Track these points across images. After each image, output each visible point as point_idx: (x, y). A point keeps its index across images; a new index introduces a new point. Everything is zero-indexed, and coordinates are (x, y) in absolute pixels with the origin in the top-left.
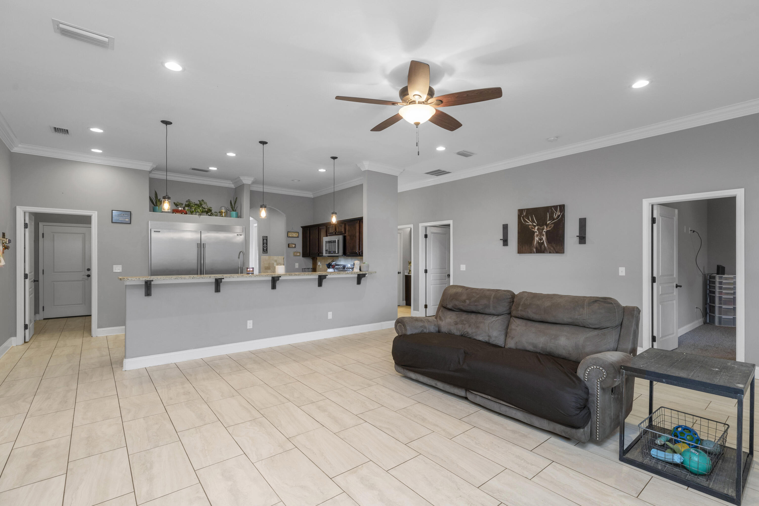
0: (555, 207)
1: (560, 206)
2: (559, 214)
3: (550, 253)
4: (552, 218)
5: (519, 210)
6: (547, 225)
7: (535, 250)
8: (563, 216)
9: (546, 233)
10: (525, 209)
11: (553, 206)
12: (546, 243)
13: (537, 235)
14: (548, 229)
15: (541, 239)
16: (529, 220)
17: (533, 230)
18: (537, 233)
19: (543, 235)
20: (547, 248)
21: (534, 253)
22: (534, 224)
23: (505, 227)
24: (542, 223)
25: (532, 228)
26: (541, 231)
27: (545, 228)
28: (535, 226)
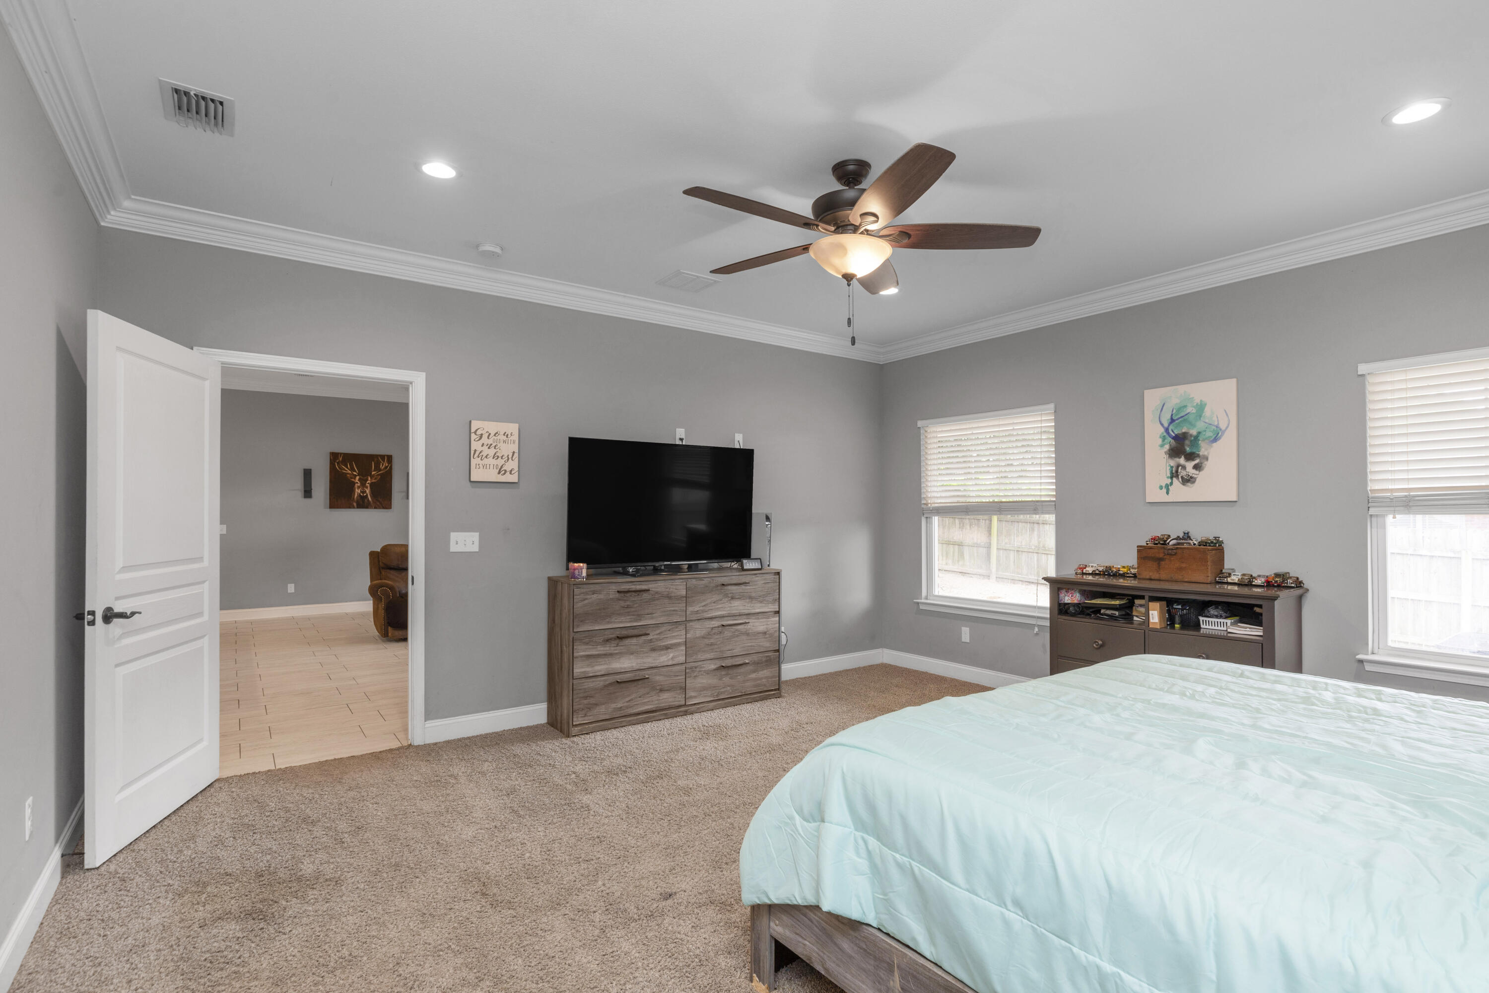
0: (383, 457)
1: (387, 456)
2: (387, 465)
3: (375, 508)
4: (377, 468)
5: (333, 453)
6: (372, 477)
7: (355, 504)
8: (391, 468)
9: (370, 486)
10: (341, 454)
11: (380, 456)
12: (371, 496)
13: (359, 487)
14: (373, 481)
15: (364, 492)
16: (347, 468)
17: (353, 480)
18: (359, 485)
19: (367, 488)
20: (371, 502)
21: (354, 508)
22: (355, 473)
23: (307, 473)
24: (364, 474)
25: (352, 478)
26: (364, 483)
27: (369, 479)
28: (356, 476)
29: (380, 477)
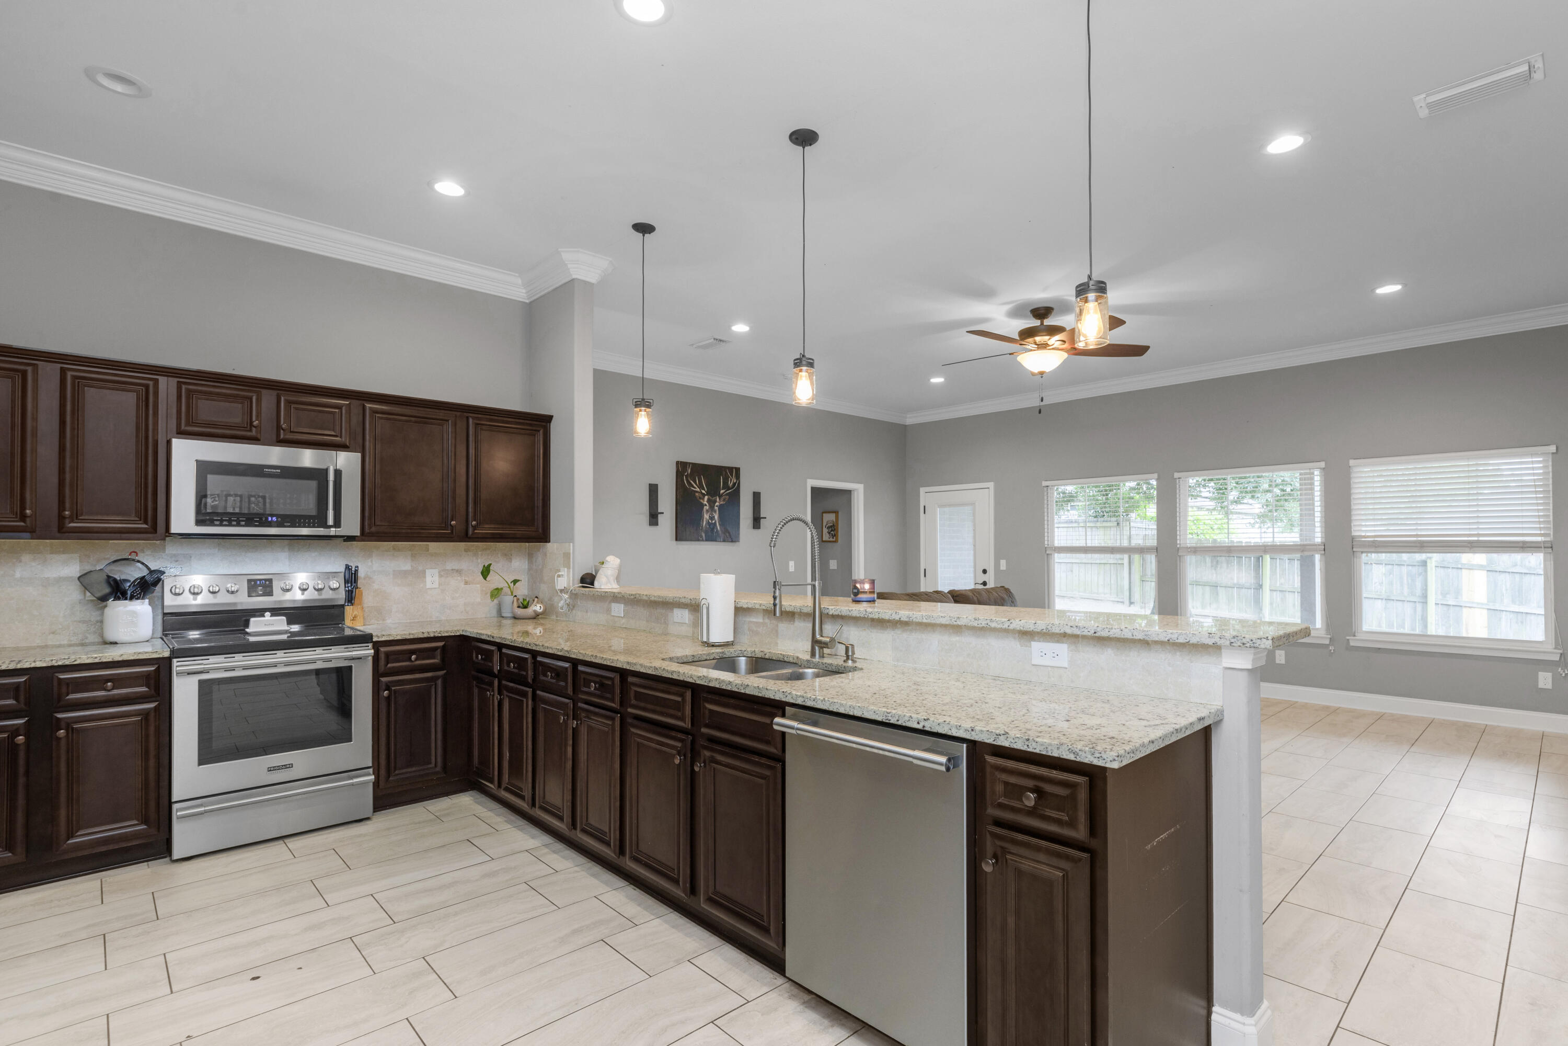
0: (731, 469)
1: (736, 468)
2: (734, 480)
3: (724, 541)
4: (726, 487)
5: (680, 462)
6: (720, 496)
7: (703, 535)
8: (739, 484)
9: (718, 509)
10: (690, 463)
11: (728, 468)
12: (720, 524)
13: (707, 511)
14: (722, 503)
15: (712, 518)
16: (696, 483)
17: (702, 501)
19: (715, 512)
20: (720, 532)
21: (703, 540)
22: (703, 491)
23: (653, 490)
24: (713, 492)
25: (700, 498)
26: (712, 505)
27: (718, 500)
28: (704, 495)
29: (727, 497)
